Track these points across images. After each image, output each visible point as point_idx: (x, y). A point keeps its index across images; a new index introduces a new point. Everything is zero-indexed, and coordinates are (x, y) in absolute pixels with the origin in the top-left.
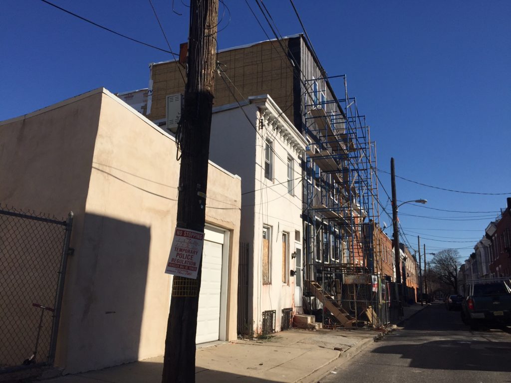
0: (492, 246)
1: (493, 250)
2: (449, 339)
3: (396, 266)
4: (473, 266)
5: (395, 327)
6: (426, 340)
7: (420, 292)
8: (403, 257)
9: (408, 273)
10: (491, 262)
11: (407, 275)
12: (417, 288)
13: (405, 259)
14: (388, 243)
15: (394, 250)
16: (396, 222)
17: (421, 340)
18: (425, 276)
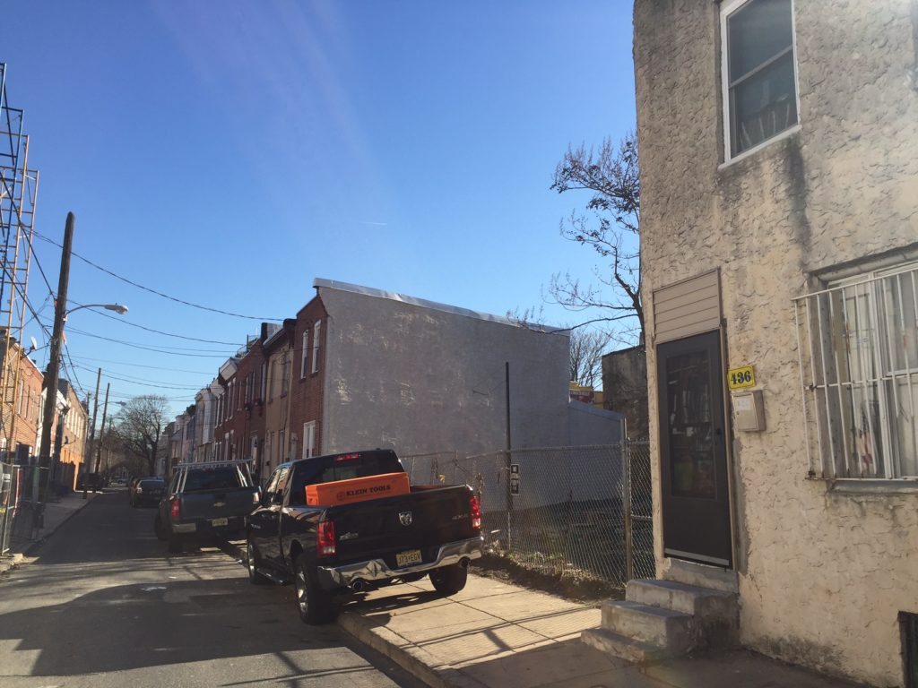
0: (224, 398)
1: (226, 403)
2: (126, 583)
3: (43, 424)
4: (188, 428)
5: (19, 558)
6: (80, 589)
7: (85, 470)
8: (62, 407)
9: (66, 438)
10: (219, 423)
11: (64, 440)
12: (80, 464)
13: (66, 410)
14: (34, 378)
15: (44, 394)
16: (58, 343)
17: (69, 590)
18: (100, 442)
